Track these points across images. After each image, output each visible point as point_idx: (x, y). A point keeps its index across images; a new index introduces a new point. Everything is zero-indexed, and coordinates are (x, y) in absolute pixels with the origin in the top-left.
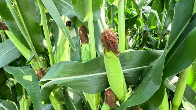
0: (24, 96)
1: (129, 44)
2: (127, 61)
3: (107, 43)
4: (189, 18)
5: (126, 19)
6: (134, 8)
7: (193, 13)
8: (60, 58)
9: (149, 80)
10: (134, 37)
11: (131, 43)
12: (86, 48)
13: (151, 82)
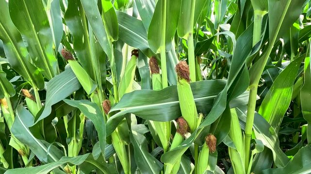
0: (74, 138)
1: (203, 75)
2: (199, 90)
3: (181, 72)
4: (250, 51)
5: (198, 42)
6: (208, 27)
7: (253, 46)
8: (125, 90)
9: (218, 104)
10: (211, 65)
11: (206, 73)
12: (157, 78)
13: (219, 106)
